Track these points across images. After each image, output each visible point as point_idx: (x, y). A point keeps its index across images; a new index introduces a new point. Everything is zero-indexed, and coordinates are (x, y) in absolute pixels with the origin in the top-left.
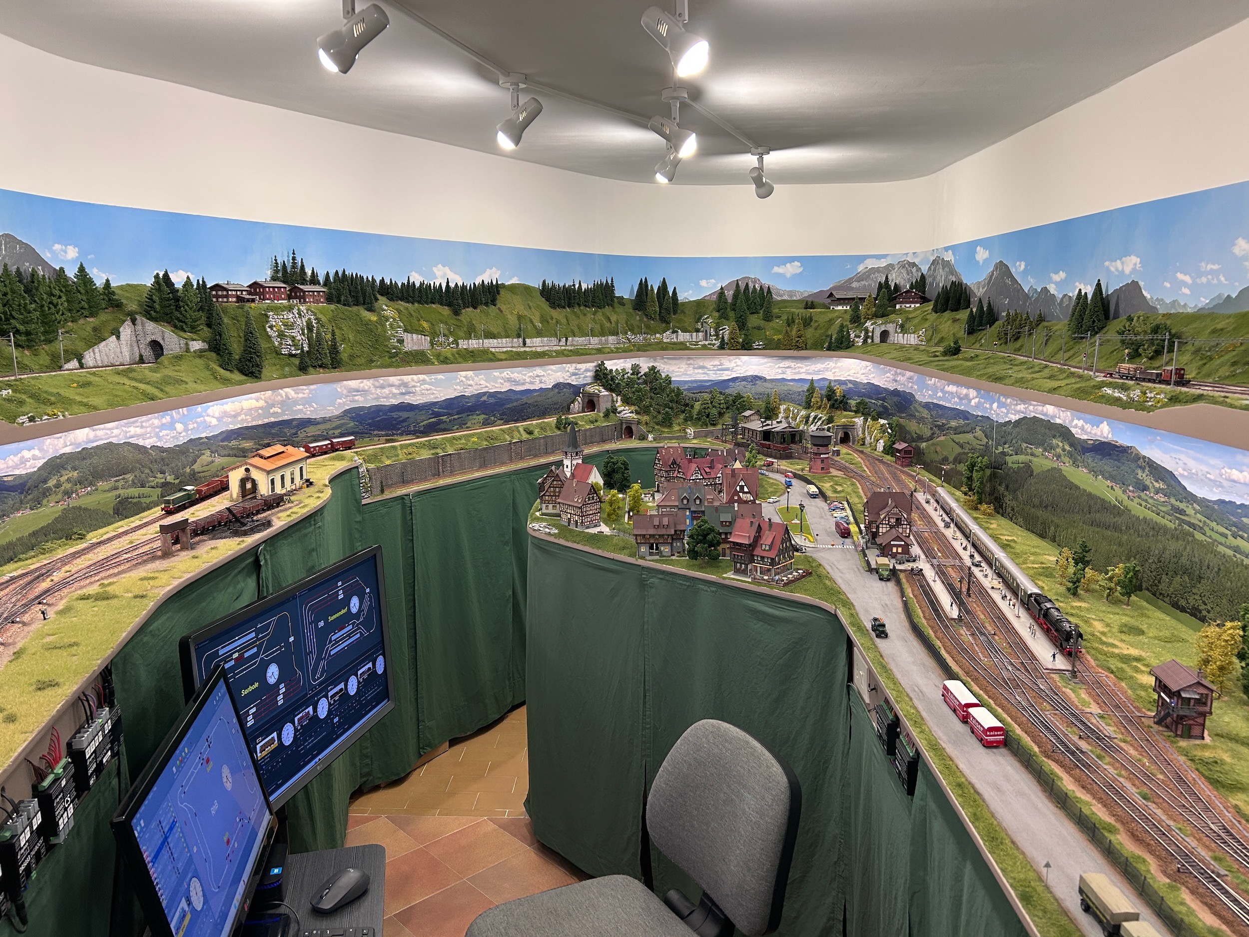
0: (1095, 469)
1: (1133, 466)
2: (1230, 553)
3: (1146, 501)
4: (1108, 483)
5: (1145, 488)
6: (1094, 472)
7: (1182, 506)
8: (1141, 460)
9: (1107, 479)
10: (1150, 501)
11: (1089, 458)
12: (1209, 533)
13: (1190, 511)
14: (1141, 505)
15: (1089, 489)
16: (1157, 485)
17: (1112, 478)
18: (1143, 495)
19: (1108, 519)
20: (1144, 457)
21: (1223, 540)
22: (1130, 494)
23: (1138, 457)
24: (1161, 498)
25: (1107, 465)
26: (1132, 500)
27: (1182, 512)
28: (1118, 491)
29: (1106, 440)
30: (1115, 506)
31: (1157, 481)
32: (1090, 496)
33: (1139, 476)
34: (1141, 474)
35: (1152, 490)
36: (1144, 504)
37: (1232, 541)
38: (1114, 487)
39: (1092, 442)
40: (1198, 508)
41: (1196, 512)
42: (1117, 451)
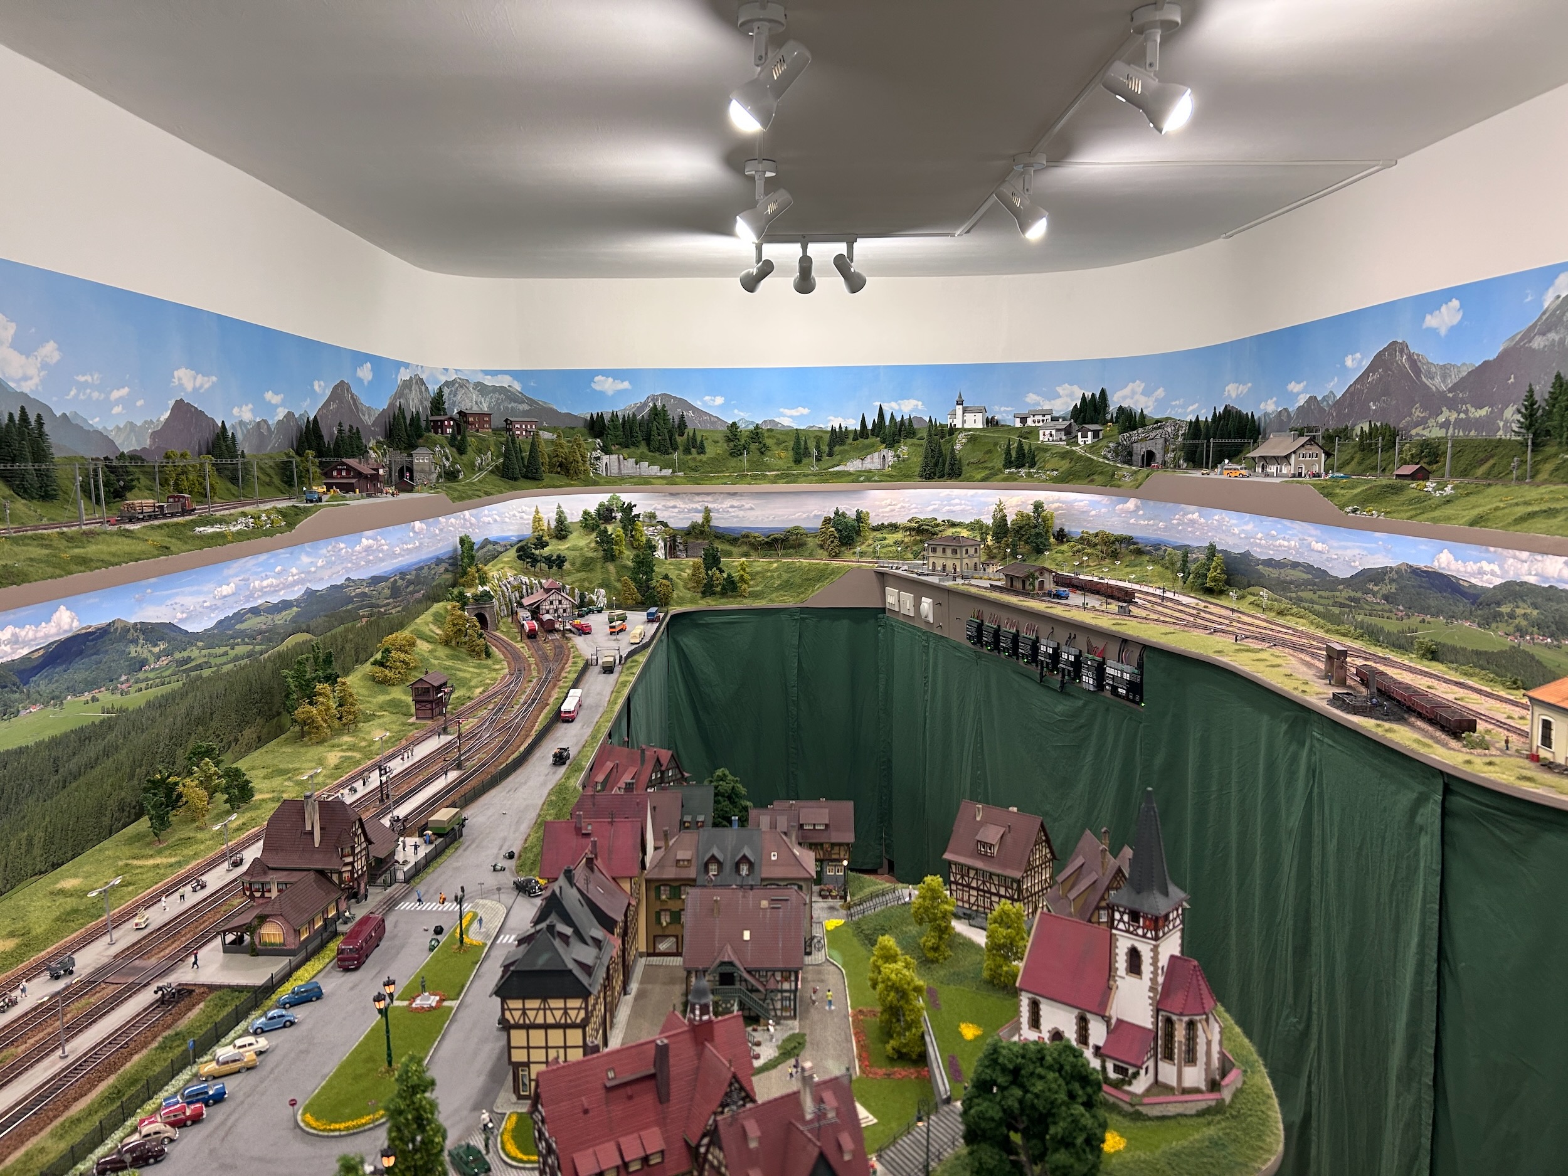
0: (57, 693)
1: (120, 646)
2: (231, 666)
3: (147, 679)
4: (88, 696)
5: (143, 663)
6: (57, 699)
7: (185, 654)
8: (132, 631)
9: (82, 693)
10: (151, 675)
11: (42, 684)
12: (213, 661)
13: (195, 653)
14: (141, 690)
15: (46, 736)
16: (156, 650)
17: (91, 685)
18: (141, 675)
19: (92, 750)
20: (136, 624)
21: (224, 659)
22: (124, 686)
23: (126, 629)
24: (164, 661)
25: (79, 671)
26: (127, 693)
27: (189, 660)
28: (106, 697)
29: (70, 634)
30: (102, 722)
31: (156, 645)
32: (55, 742)
33: (133, 654)
34: (134, 651)
35: (152, 659)
36: (143, 685)
37: (232, 653)
38: (97, 695)
39: (41, 652)
40: (200, 644)
41: (200, 649)
42: (93, 640)
